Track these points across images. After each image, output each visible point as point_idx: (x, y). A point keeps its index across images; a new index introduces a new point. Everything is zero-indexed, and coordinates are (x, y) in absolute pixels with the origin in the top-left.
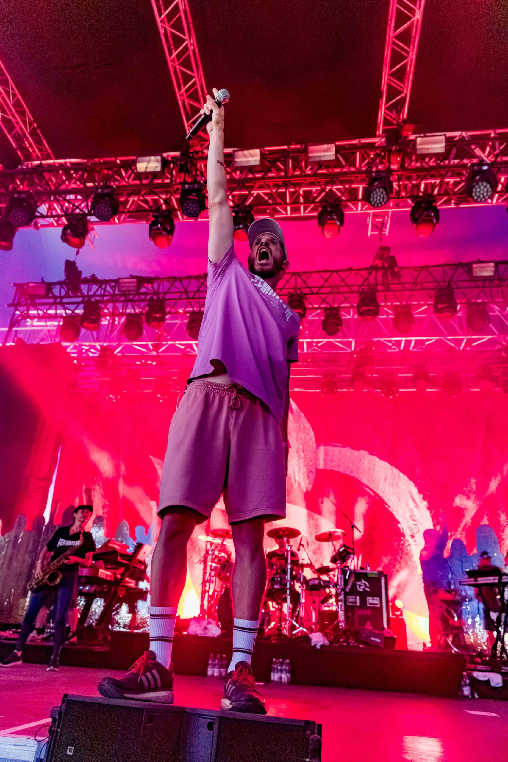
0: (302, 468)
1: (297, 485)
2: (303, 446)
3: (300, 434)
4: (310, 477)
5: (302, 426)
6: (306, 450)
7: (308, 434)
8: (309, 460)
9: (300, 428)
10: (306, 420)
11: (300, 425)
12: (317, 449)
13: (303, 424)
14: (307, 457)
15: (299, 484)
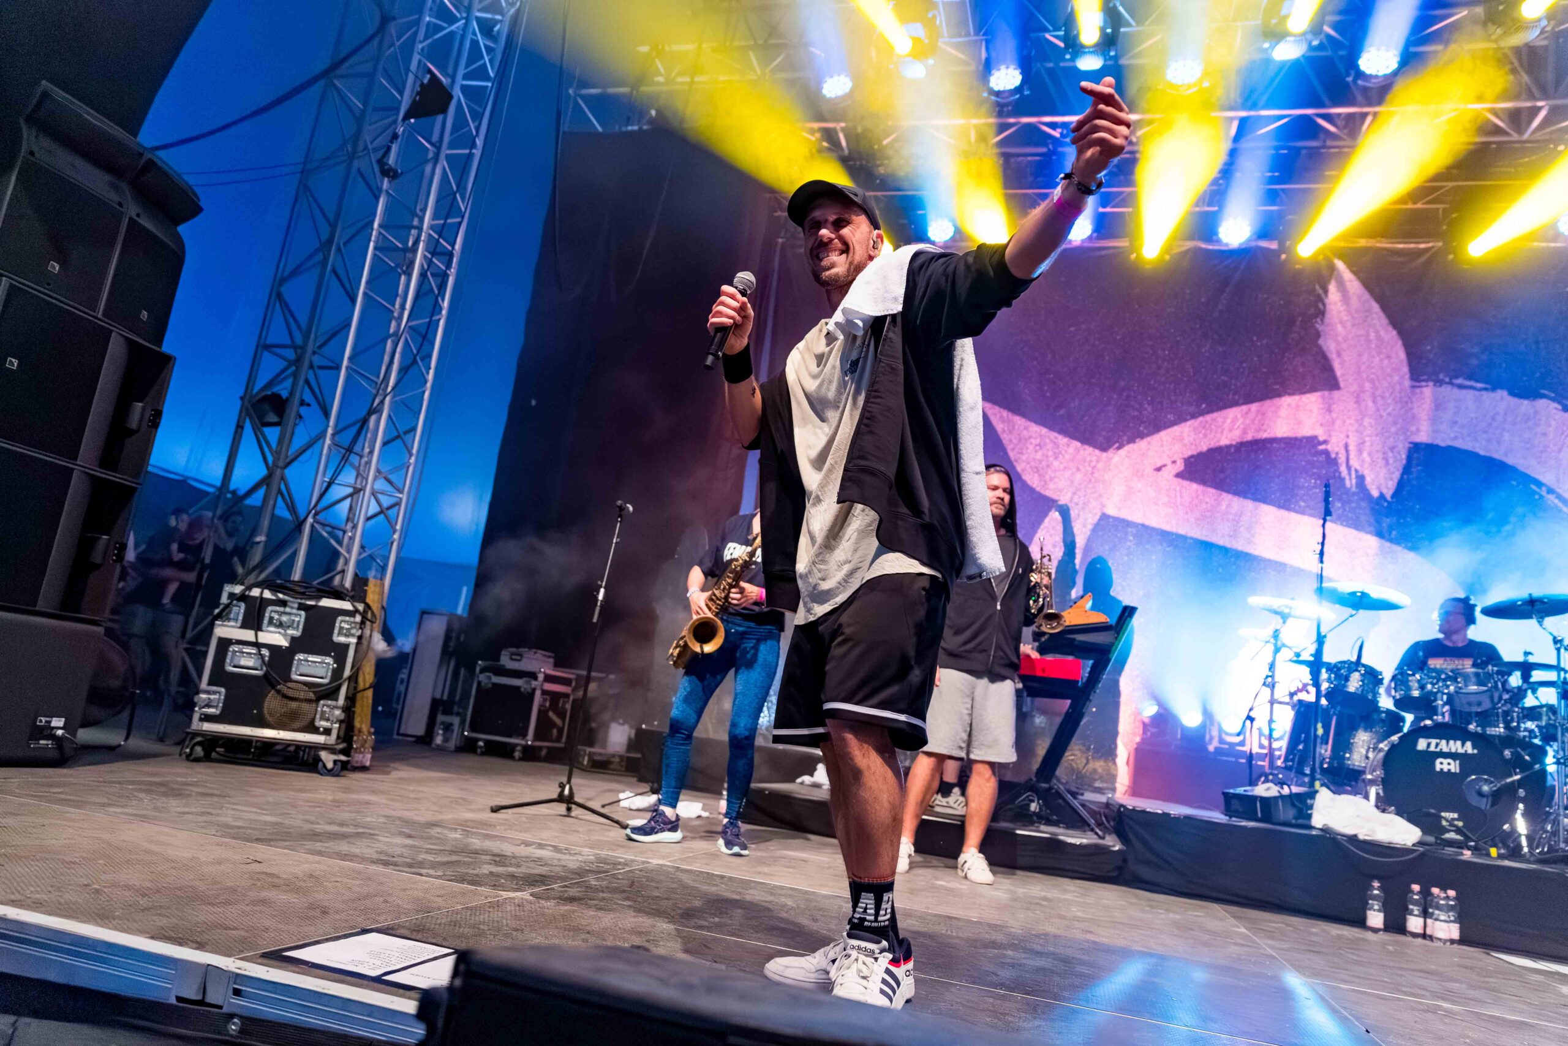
0: (1367, 439)
1: (1354, 481)
2: (1375, 388)
3: (1365, 357)
4: (1391, 461)
5: (1372, 335)
6: (1383, 398)
7: (1388, 357)
8: (1390, 419)
9: (1369, 341)
10: (1385, 321)
11: (1368, 335)
12: (1414, 394)
13: (1377, 332)
14: (1384, 414)
15: (1361, 479)
